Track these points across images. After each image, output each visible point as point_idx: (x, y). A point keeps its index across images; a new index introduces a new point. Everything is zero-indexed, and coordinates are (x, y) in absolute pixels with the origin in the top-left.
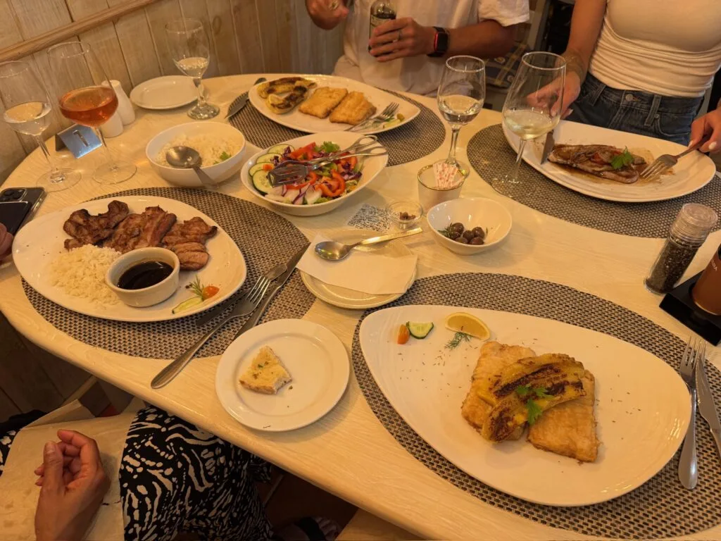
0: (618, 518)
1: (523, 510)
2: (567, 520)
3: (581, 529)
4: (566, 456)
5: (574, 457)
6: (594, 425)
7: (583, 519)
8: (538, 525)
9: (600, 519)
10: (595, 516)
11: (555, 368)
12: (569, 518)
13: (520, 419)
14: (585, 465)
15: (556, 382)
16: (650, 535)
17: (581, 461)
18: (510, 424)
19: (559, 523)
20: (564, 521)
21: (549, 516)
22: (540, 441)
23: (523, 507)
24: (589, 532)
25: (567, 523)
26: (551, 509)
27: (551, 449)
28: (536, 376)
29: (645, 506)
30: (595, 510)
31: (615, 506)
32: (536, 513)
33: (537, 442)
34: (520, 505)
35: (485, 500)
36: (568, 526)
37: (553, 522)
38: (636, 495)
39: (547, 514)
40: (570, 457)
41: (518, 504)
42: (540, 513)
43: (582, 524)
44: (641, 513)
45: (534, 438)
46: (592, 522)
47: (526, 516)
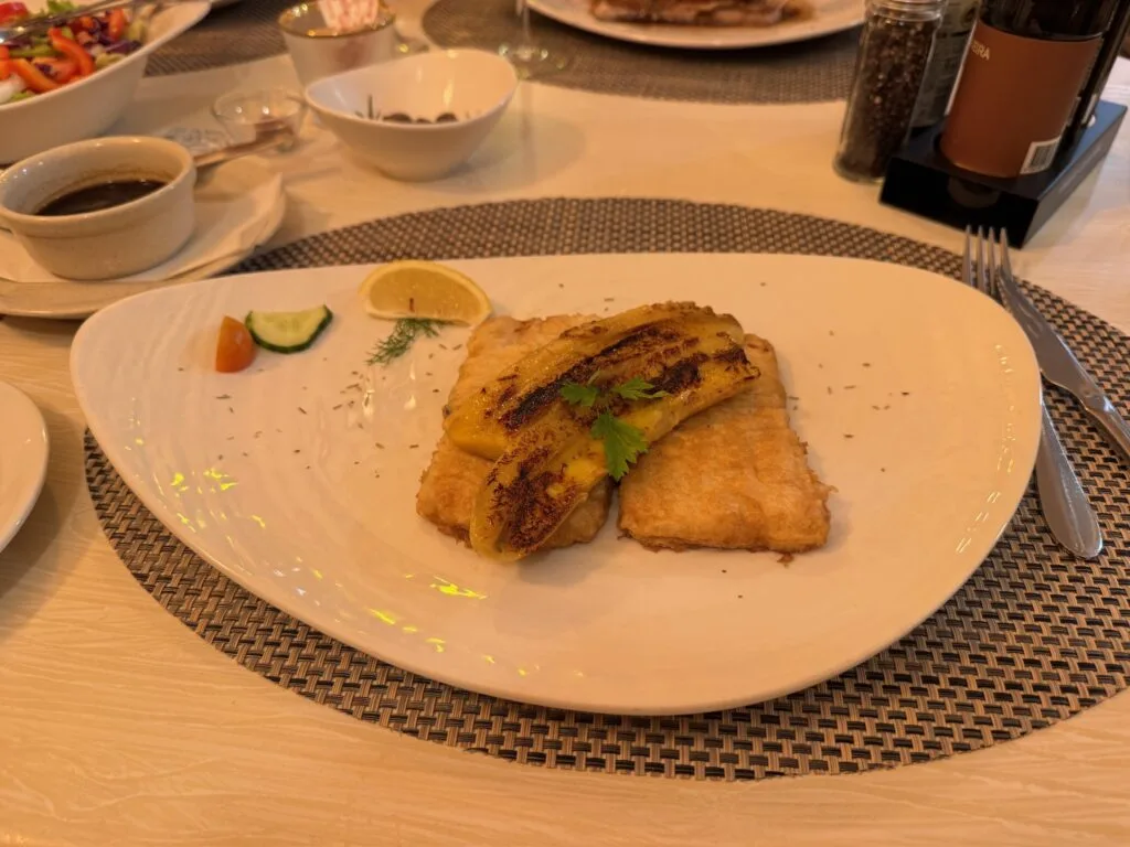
0: (934, 692)
1: (644, 752)
2: (787, 745)
3: (833, 761)
4: (739, 548)
5: (765, 548)
6: (799, 451)
7: (833, 725)
8: (699, 789)
9: (884, 711)
10: (866, 704)
11: (663, 331)
12: (791, 736)
13: (584, 472)
14: (800, 561)
15: (671, 362)
16: (1038, 716)
17: (787, 554)
18: (555, 491)
19: (762, 761)
20: (778, 748)
21: (728, 748)
22: (658, 524)
23: (640, 742)
24: (860, 761)
25: (787, 753)
26: (727, 721)
27: (694, 539)
28: (615, 357)
29: (994, 637)
30: (860, 687)
31: (913, 658)
32: (684, 750)
33: (647, 530)
34: (630, 737)
35: (511, 755)
36: (793, 764)
37: (743, 765)
38: (960, 613)
39: (719, 744)
40: (752, 550)
41: (622, 736)
42: (699, 747)
43: (833, 744)
44: (991, 656)
45: (637, 521)
46: (862, 727)
47: (656, 769)
